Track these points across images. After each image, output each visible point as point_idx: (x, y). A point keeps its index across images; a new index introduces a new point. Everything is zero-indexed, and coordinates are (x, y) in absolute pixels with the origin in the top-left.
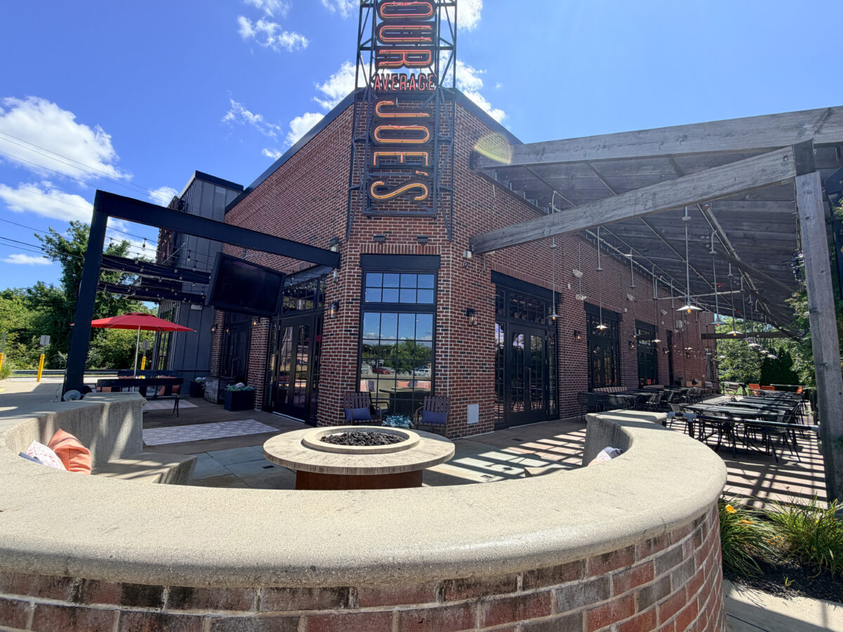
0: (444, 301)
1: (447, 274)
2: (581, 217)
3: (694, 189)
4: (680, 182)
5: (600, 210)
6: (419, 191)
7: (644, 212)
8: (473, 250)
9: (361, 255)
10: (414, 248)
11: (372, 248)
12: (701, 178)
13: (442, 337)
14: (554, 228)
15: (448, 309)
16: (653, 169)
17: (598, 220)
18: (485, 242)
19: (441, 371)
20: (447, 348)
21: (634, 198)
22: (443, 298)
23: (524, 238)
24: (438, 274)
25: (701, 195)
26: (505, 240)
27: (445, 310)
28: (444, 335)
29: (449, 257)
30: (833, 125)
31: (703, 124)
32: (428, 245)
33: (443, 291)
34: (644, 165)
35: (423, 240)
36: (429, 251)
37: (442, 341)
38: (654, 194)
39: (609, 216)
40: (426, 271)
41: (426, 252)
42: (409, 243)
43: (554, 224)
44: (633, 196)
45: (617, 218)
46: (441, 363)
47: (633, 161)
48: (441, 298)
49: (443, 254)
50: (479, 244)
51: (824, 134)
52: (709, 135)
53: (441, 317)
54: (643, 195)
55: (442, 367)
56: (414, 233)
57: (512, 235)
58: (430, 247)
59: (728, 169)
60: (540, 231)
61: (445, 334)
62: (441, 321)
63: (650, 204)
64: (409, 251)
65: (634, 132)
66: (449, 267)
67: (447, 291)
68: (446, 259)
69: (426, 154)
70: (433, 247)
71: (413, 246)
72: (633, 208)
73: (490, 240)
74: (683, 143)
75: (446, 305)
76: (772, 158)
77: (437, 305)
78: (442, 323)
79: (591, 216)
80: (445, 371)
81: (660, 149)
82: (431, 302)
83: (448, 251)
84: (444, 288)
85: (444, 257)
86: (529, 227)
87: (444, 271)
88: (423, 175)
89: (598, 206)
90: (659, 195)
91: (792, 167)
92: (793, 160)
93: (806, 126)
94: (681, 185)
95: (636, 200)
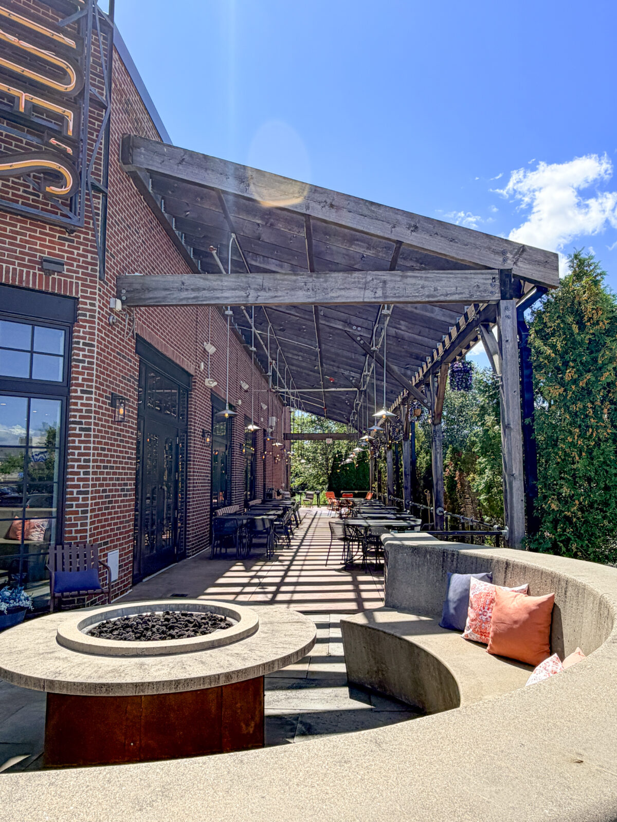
0: (84, 379)
1: (90, 333)
2: (301, 289)
3: (422, 288)
4: (411, 277)
5: (325, 285)
6: (55, 177)
7: (374, 300)
8: (124, 298)
10: (32, 279)
12: (428, 277)
13: (80, 442)
14: (262, 293)
15: (91, 393)
16: (368, 248)
17: (321, 297)
18: (149, 290)
19: (77, 499)
20: (88, 461)
21: (364, 280)
22: (83, 374)
23: (218, 298)
24: (71, 332)
25: (428, 296)
26: (184, 294)
27: (85, 396)
28: (83, 438)
29: (94, 305)
30: (524, 260)
31: (433, 220)
32: (56, 276)
33: (83, 362)
34: (357, 240)
35: (49, 266)
36: (60, 288)
37: (79, 448)
38: (385, 282)
39: (334, 295)
40: (51, 323)
41: (53, 288)
42: (19, 265)
43: (262, 289)
44: (362, 279)
45: (343, 300)
46: (78, 486)
47: (346, 231)
48: (78, 373)
49: (83, 297)
50: (136, 290)
51: (519, 267)
52: (437, 234)
53: (79, 407)
54: (373, 279)
55: (79, 493)
56: (30, 249)
57: (198, 289)
58: (60, 280)
59: (451, 276)
60: (243, 294)
61: (86, 436)
62: (78, 414)
63: (379, 293)
64: (21, 281)
65: (367, 201)
66: (94, 322)
67: (89, 363)
68: (88, 307)
69: (70, 115)
70: (65, 281)
71: (28, 273)
72: (362, 293)
73: (156, 289)
74: (413, 233)
75: (88, 386)
76: (484, 276)
77: (70, 384)
78: (81, 417)
79: (313, 290)
80: (84, 499)
81: (392, 232)
82: (58, 377)
83: (91, 293)
84: (84, 356)
85: (85, 304)
86: (226, 284)
87: (85, 327)
88: (64, 152)
89: (321, 280)
90: (389, 285)
91: (497, 290)
92: (497, 283)
93: (509, 255)
94: (410, 281)
95: (366, 283)
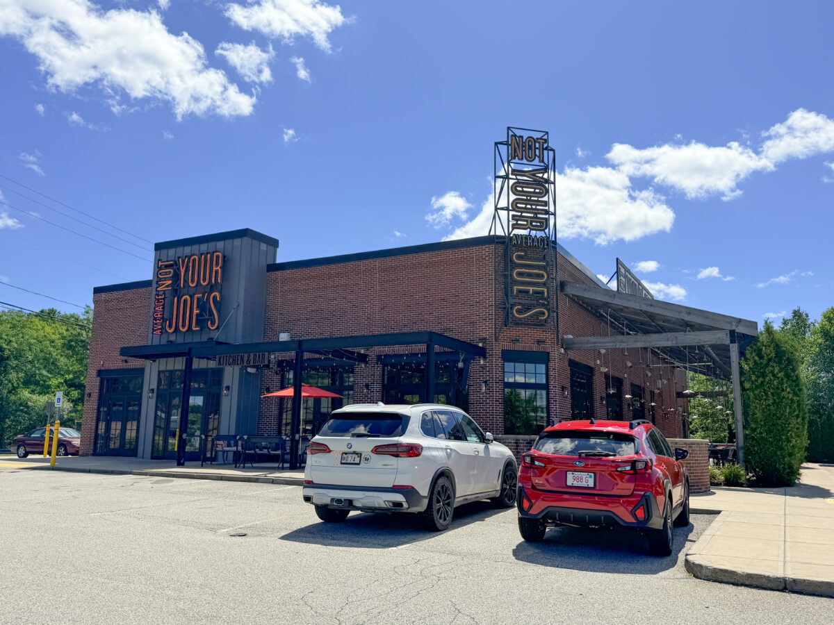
0: (553, 382)
1: (554, 364)
2: (639, 341)
3: (693, 339)
5: (650, 339)
6: (542, 314)
7: (673, 345)
8: (565, 348)
9: (502, 350)
10: (535, 348)
11: (507, 346)
12: (696, 335)
13: (554, 406)
14: (622, 344)
15: (556, 387)
24: (548, 364)
25: (697, 343)
26: (589, 345)
27: (554, 388)
28: (554, 404)
29: (555, 353)
30: (741, 326)
32: (542, 345)
33: (552, 376)
35: (540, 342)
36: (544, 350)
37: (553, 408)
38: (676, 337)
39: (654, 344)
40: (541, 362)
41: (542, 350)
42: (531, 344)
43: (623, 342)
44: (666, 336)
48: (551, 380)
49: (551, 351)
50: (569, 344)
51: (739, 329)
52: (700, 315)
53: (552, 392)
54: (671, 336)
56: (534, 337)
57: (595, 343)
58: (543, 347)
59: (707, 333)
60: (614, 344)
62: (552, 395)
63: (674, 342)
64: (531, 349)
66: (555, 360)
67: (554, 376)
69: (545, 289)
70: (545, 347)
72: (666, 342)
73: (577, 343)
74: (689, 316)
75: (555, 385)
76: (722, 333)
77: (548, 385)
78: (553, 397)
79: (644, 342)
81: (679, 316)
82: (544, 381)
83: (554, 349)
84: (553, 373)
85: (552, 354)
86: (606, 340)
87: (552, 362)
88: (544, 303)
89: (648, 337)
90: (679, 338)
91: (729, 339)
92: (729, 336)
93: (734, 323)
94: (688, 336)
95: (668, 338)
